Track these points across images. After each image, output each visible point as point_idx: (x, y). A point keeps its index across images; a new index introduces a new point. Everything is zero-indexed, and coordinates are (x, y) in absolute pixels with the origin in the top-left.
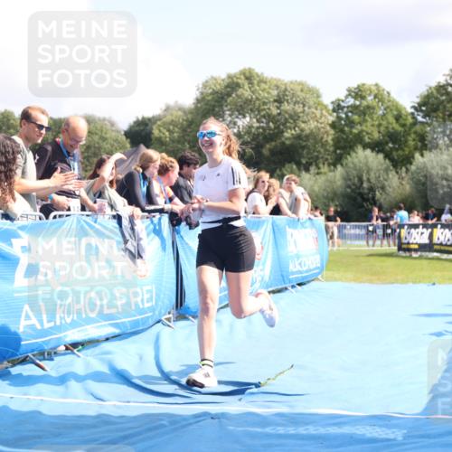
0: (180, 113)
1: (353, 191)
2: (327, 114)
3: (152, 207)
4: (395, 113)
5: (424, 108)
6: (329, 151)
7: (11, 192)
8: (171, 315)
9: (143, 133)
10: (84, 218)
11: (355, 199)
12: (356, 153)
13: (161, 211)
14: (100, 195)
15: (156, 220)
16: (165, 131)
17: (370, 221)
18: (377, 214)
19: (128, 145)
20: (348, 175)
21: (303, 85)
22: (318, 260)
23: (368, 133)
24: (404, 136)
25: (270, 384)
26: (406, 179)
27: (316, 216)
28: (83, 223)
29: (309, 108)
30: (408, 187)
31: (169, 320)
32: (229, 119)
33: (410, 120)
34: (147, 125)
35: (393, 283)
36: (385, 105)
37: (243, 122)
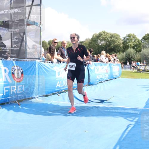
1: (127, 58)
4: (138, 40)
5: (144, 39)
7: (53, 58)
30: (140, 57)
31: (86, 86)
35: (136, 78)
36: (135, 39)
37: (102, 42)
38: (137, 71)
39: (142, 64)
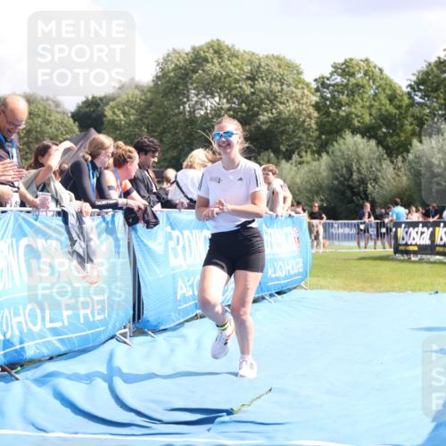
0: (137, 92)
1: (340, 183)
2: (309, 94)
3: (104, 202)
4: (389, 93)
5: (422, 87)
6: (311, 136)
8: (127, 330)
9: (94, 115)
10: (23, 215)
11: (343, 193)
12: (344, 139)
13: (115, 207)
14: (44, 187)
15: (108, 218)
16: (118, 112)
17: (361, 219)
18: (369, 210)
19: (76, 129)
20: (335, 165)
21: (281, 60)
22: (301, 265)
23: (357, 116)
24: (399, 120)
25: (244, 411)
26: (403, 169)
27: (297, 213)
28: (21, 220)
29: (289, 86)
30: (405, 178)
31: (124, 335)
32: (195, 99)
33: (406, 101)
34: (98, 105)
35: (388, 291)
36: (377, 84)
37: (211, 103)
38: (390, 251)
39: (416, 217)
